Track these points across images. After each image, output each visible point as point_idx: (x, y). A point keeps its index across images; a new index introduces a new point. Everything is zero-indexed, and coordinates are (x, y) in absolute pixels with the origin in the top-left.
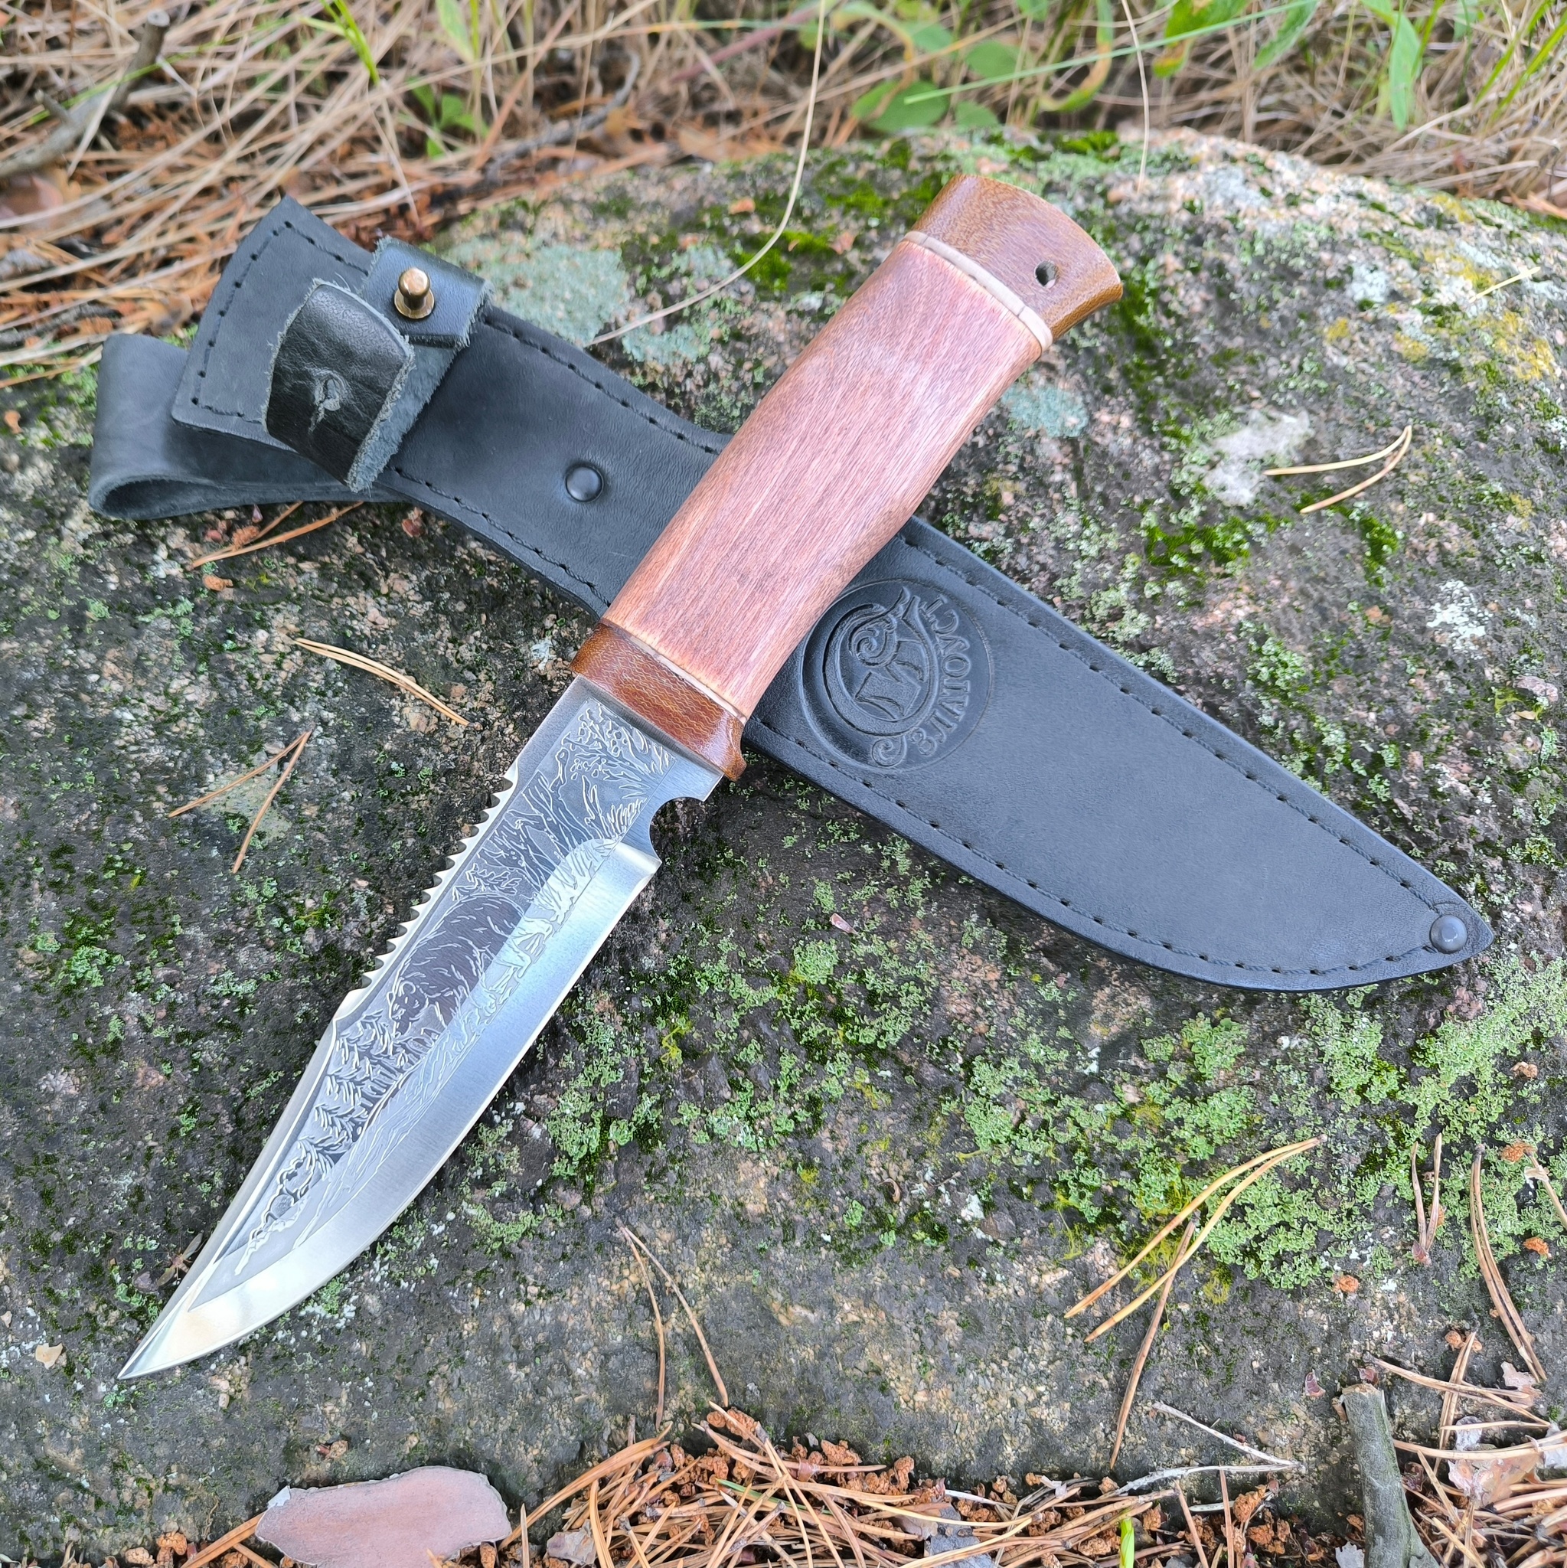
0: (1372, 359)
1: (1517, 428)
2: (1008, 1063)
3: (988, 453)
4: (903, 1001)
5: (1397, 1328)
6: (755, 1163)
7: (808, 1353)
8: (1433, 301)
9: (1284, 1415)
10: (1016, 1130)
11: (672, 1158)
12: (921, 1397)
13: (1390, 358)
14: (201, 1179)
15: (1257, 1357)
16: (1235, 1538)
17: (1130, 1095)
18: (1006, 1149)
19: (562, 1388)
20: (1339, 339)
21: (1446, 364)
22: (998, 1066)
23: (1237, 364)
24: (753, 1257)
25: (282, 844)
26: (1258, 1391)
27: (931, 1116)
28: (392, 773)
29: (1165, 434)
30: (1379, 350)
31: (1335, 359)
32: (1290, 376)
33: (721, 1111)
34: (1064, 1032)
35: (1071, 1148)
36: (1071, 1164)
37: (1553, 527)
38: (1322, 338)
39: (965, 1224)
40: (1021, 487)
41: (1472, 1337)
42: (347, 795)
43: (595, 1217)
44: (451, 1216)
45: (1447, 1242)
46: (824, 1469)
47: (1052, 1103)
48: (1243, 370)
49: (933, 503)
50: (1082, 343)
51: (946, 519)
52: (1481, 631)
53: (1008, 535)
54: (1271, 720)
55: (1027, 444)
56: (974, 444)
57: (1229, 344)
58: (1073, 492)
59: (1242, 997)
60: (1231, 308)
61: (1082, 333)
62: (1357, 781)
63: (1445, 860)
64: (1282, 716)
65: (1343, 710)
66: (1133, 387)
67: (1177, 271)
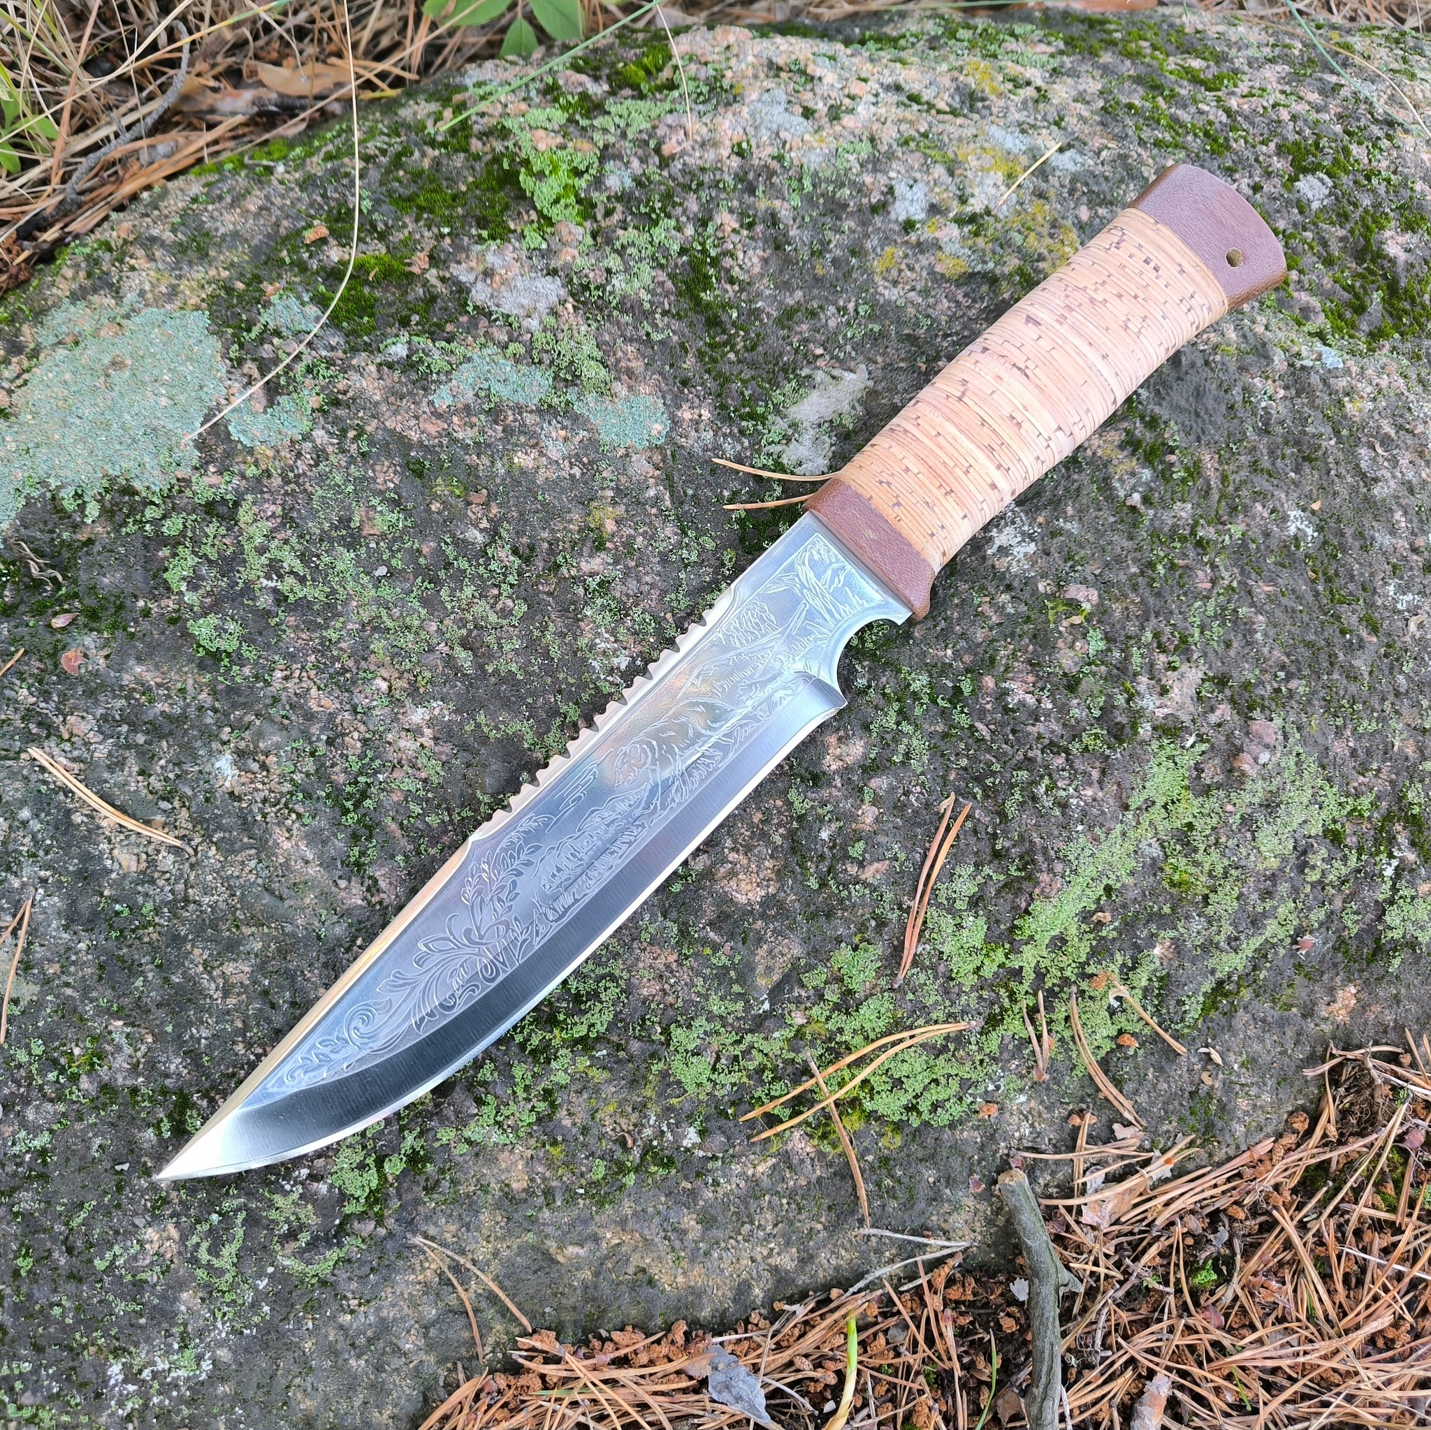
0: (919, 287)
2: (696, 1023)
3: (586, 483)
4: (603, 996)
5: (1032, 1126)
6: (511, 1151)
7: (587, 1274)
8: (968, 209)
9: (957, 1208)
10: (714, 1069)
11: (442, 1171)
12: (680, 1279)
13: (935, 281)
14: (52, 1305)
15: (930, 1176)
16: (934, 1302)
17: (799, 1019)
18: (709, 1087)
19: (398, 1362)
20: (889, 270)
21: (984, 277)
22: (689, 1027)
23: (799, 322)
24: (525, 1225)
25: (37, 1005)
26: (936, 1198)
27: (645, 1077)
28: (117, 914)
29: (742, 418)
30: (924, 274)
31: (886, 294)
32: (848, 324)
33: (473, 1124)
34: (736, 988)
35: (761, 1070)
36: (762, 1083)
38: (871, 274)
39: (687, 1150)
40: (621, 510)
41: (1088, 1116)
42: (82, 946)
43: (391, 1235)
44: (270, 1270)
45: (1060, 1057)
46: (617, 1354)
47: (739, 1042)
48: (805, 328)
49: (546, 545)
50: (656, 337)
51: (560, 559)
52: (1032, 548)
53: (616, 562)
54: (864, 681)
55: (620, 465)
56: (572, 476)
57: (790, 301)
58: (668, 503)
59: (873, 923)
60: (788, 261)
61: (655, 326)
62: (943, 713)
63: (1020, 769)
64: (874, 676)
65: (924, 654)
66: (708, 371)
67: (734, 230)
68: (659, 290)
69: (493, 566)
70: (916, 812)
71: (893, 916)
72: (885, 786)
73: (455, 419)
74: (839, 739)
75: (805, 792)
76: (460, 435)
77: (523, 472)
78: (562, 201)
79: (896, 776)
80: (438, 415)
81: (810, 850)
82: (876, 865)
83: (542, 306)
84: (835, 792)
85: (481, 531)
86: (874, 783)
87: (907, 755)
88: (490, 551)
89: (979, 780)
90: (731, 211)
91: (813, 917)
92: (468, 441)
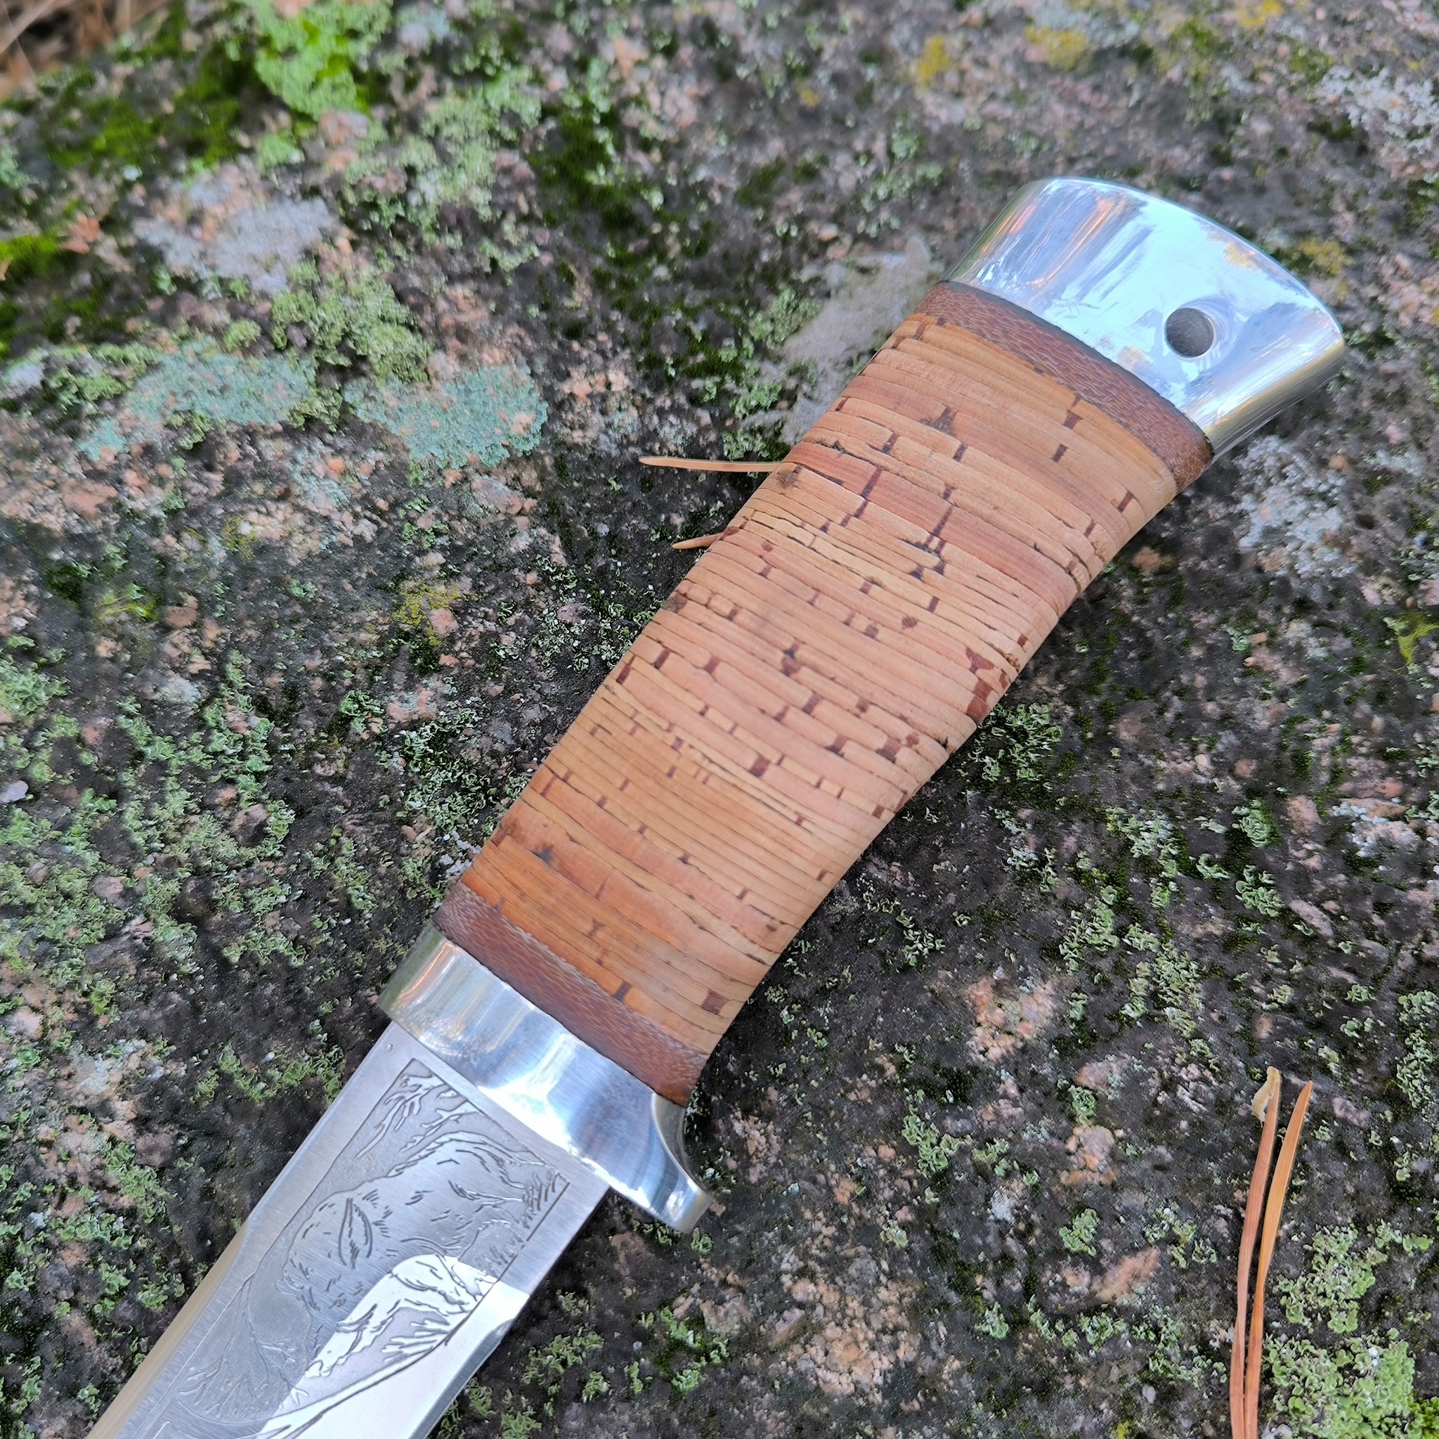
0: (1002, 92)
1: (1272, 119)
3: (386, 548)
13: (1032, 76)
20: (940, 76)
21: (1124, 52)
23: (783, 190)
29: (693, 374)
30: (1009, 69)
31: (944, 115)
32: (878, 176)
37: (1388, 271)
38: (909, 88)
48: (795, 198)
49: (318, 683)
50: (509, 262)
51: (346, 705)
52: (1333, 520)
53: (464, 693)
54: (1029, 853)
55: (452, 501)
56: (358, 539)
57: (761, 158)
58: (559, 557)
59: (1150, 1393)
60: (745, 94)
61: (507, 246)
62: (1218, 893)
63: (1412, 988)
64: (1047, 836)
65: (1149, 774)
66: (619, 306)
67: (639, 63)
68: (505, 183)
69: (218, 742)
70: (1199, 1126)
71: (1192, 1374)
72: (1116, 1078)
73: (130, 476)
74: (998, 988)
75: (938, 1120)
76: (139, 504)
77: (262, 549)
78: (326, 82)
79: (1137, 1050)
80: (96, 475)
81: (975, 1250)
82: (1130, 1263)
83: (289, 250)
84: (1007, 1109)
85: (193, 678)
86: (1091, 1074)
87: (1155, 999)
88: (210, 714)
89: (1324, 1027)
90: (630, 33)
91: (1007, 1400)
92: (158, 513)
